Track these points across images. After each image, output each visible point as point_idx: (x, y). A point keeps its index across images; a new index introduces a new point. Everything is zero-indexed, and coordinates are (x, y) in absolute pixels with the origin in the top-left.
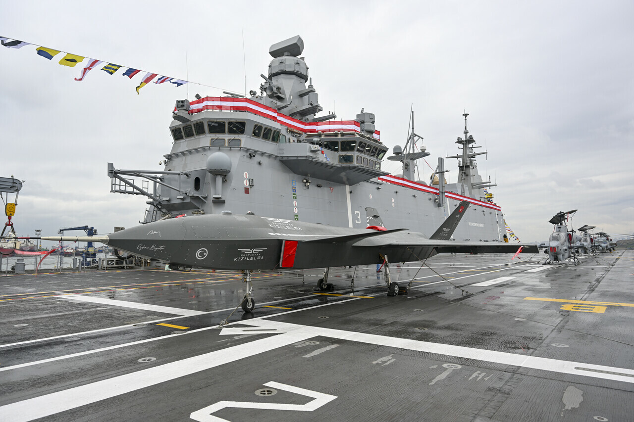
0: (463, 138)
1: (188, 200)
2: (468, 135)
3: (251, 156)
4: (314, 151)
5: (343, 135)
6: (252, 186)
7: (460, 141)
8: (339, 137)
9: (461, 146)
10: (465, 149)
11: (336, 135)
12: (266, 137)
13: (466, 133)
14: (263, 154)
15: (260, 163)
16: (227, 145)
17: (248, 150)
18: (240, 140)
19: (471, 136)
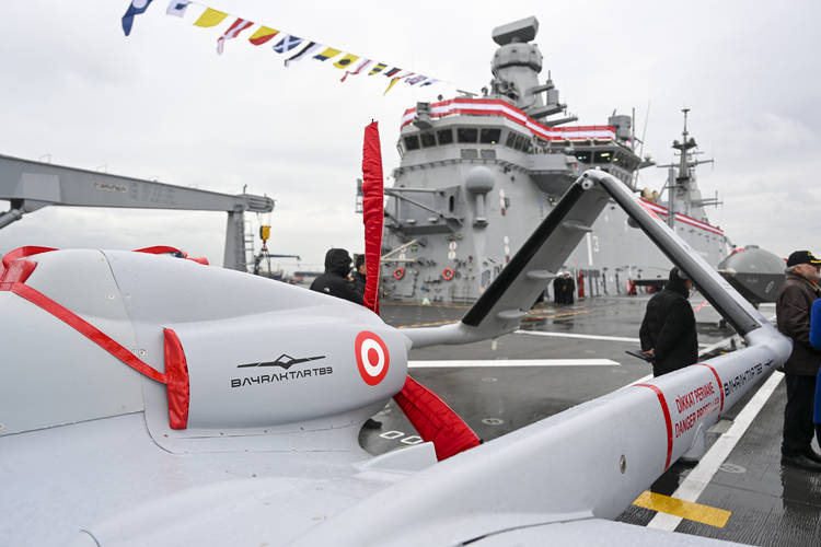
0: (681, 142)
1: (443, 223)
2: (688, 138)
3: (507, 170)
4: (569, 165)
5: (596, 143)
6: (507, 206)
7: (676, 146)
8: (593, 146)
9: (680, 151)
10: (684, 155)
11: (588, 143)
12: (517, 147)
13: (685, 134)
14: (516, 167)
15: (513, 179)
16: (479, 156)
17: (503, 163)
18: (493, 151)
19: (692, 140)
